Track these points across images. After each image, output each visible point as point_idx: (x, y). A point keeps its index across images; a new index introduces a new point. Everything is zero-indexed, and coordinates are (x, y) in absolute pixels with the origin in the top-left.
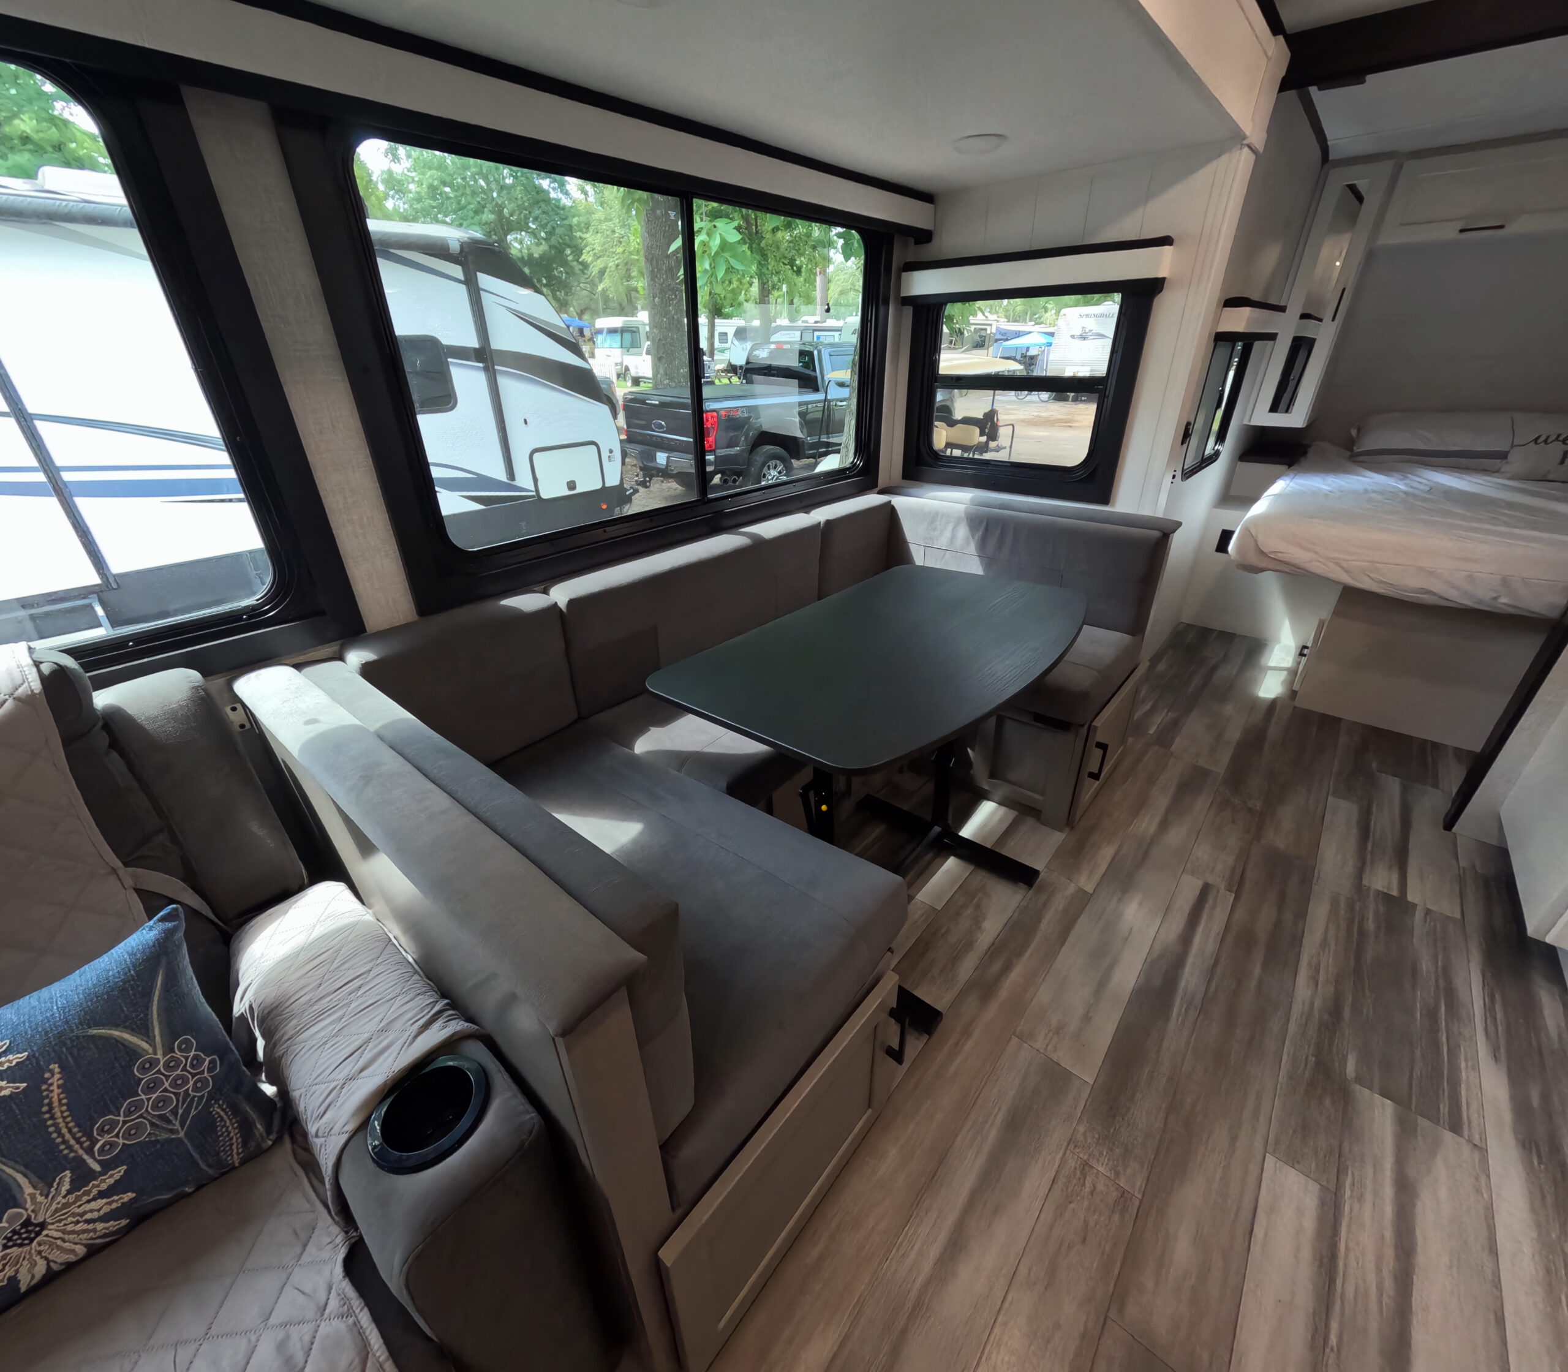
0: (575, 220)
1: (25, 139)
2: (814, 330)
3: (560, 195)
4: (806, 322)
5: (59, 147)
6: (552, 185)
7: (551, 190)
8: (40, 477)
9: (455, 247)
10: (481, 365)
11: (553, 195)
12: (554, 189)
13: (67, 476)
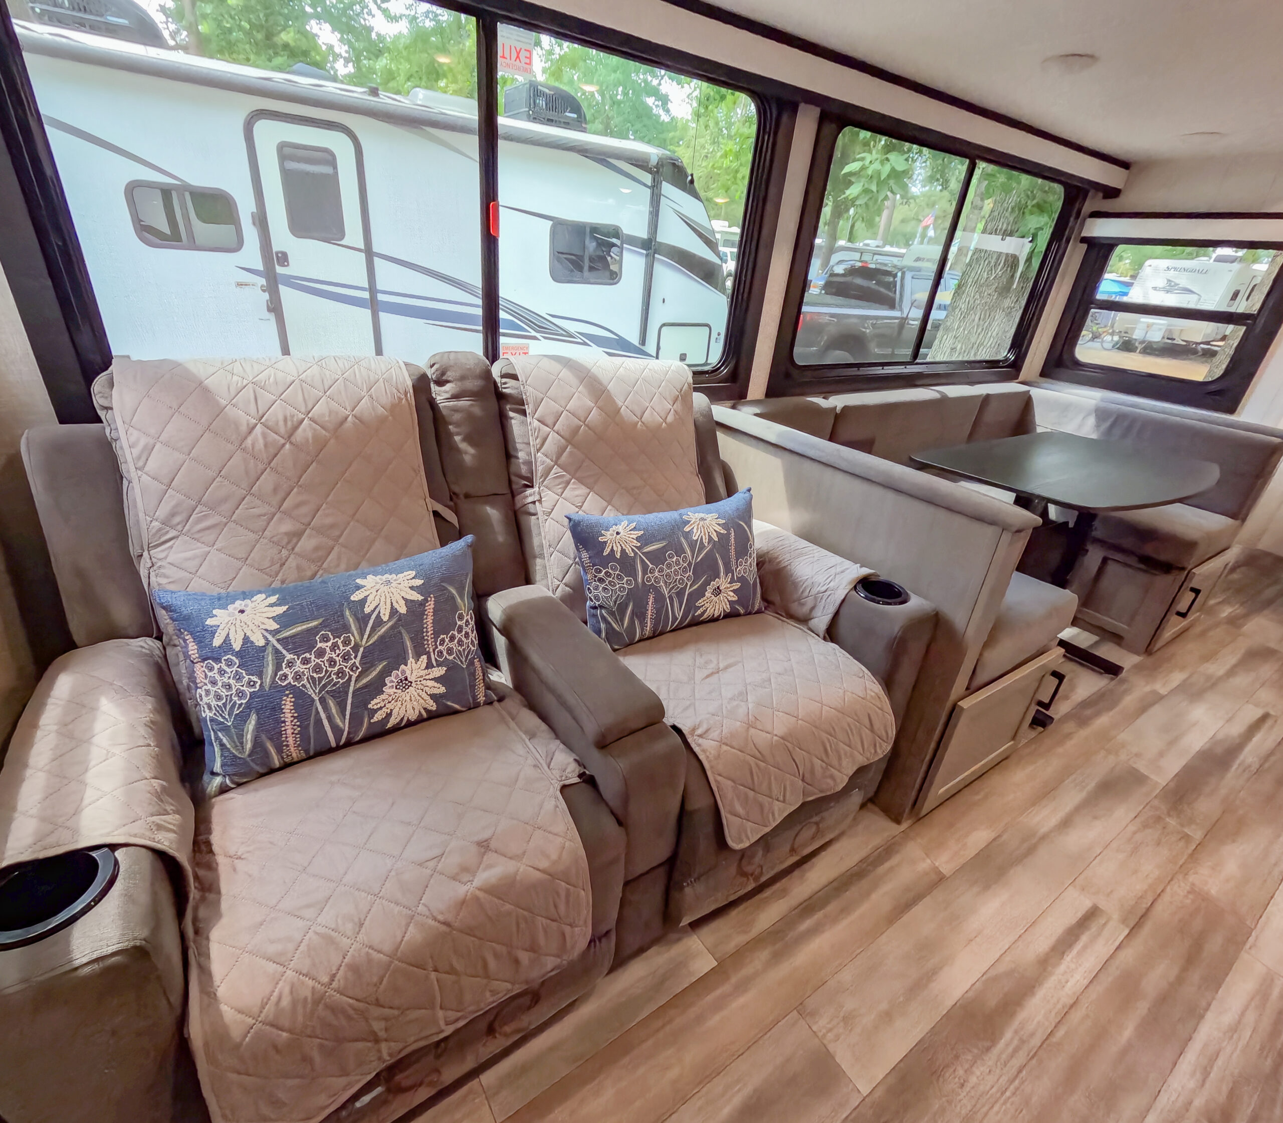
0: (671, 135)
1: (286, 46)
2: (874, 254)
3: (661, 112)
4: (868, 245)
5: (306, 53)
6: (657, 103)
7: (654, 107)
8: (366, 295)
9: (654, 161)
10: (645, 252)
11: (655, 111)
12: (657, 106)
13: (381, 297)
